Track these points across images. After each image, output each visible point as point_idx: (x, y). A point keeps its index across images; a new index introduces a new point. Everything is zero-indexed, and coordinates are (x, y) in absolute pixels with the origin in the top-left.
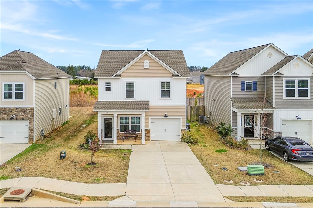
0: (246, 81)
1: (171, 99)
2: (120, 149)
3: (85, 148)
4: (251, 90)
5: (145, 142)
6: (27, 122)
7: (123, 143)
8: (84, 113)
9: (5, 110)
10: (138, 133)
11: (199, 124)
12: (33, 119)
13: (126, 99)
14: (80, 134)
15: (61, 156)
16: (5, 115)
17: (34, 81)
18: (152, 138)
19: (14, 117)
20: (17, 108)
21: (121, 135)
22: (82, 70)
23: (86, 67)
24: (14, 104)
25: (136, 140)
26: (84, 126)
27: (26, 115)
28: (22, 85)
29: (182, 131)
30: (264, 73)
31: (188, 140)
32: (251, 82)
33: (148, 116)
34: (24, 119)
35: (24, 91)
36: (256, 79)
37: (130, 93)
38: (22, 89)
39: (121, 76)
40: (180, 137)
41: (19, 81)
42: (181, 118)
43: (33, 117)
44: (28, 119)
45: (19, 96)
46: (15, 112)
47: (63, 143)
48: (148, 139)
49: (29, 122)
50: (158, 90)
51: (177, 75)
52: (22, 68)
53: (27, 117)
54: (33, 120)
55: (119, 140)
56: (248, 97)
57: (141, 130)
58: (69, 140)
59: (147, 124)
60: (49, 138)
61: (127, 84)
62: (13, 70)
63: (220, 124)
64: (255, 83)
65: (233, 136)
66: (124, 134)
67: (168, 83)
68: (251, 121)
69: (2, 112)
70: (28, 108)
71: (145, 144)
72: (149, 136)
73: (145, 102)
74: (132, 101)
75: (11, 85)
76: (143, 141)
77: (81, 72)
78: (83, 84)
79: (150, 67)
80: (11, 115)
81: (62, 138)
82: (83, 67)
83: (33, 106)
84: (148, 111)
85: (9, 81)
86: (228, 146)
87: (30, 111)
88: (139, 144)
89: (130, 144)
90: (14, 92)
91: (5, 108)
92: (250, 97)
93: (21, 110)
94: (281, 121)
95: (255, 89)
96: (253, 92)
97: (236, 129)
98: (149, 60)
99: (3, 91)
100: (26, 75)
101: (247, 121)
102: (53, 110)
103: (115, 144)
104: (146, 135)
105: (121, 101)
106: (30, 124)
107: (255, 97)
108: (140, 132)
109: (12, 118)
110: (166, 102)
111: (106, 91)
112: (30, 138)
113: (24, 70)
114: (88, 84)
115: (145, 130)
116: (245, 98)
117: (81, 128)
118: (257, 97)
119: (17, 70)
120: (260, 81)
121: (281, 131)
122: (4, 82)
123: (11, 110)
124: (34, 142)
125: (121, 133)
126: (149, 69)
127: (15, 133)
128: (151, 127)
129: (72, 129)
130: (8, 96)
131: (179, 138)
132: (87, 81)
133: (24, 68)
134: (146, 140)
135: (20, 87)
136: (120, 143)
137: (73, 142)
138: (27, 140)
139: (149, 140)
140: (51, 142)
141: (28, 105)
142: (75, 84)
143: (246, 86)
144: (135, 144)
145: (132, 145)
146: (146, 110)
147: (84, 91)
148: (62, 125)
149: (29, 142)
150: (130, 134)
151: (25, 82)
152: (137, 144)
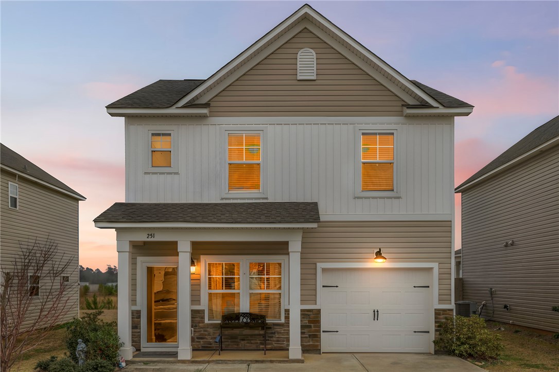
1: (399, 198)
5: (302, 356)
7: (216, 357)
10: (274, 324)
13: (229, 196)
18: (326, 342)
25: (265, 349)
29: (439, 314)
31: (466, 346)
33: (314, 261)
37: (244, 174)
40: (432, 336)
42: (435, 266)
48: (311, 344)
50: (352, 164)
55: (205, 349)
57: (287, 311)
59: (309, 290)
61: (234, 139)
67: (388, 137)
71: (302, 362)
72: (315, 336)
73: (302, 205)
74: (251, 204)
76: (295, 349)
79: (320, 77)
88: (279, 361)
89: (242, 361)
98: (320, 51)
103: (184, 362)
104: (306, 330)
105: (210, 204)
108: (283, 320)
110: (379, 207)
115: (301, 311)
125: (211, 324)
126: (318, 82)
131: (427, 342)
134: (305, 350)
136: (206, 358)
139: (317, 350)
144: (262, 361)
145: (254, 366)
146: (306, 221)
152: (271, 362)
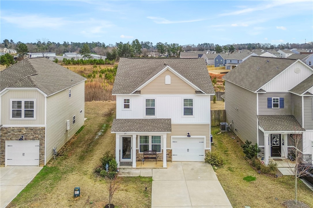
0: (273, 98)
1: (194, 117)
2: (140, 176)
3: (101, 175)
4: (278, 107)
6: (37, 143)
7: (143, 166)
8: (99, 112)
9: (13, 129)
10: (159, 154)
11: (221, 132)
12: (45, 139)
13: (146, 117)
14: (95, 148)
15: (74, 194)
16: (13, 135)
17: (46, 98)
18: (174, 158)
19: (23, 137)
20: (26, 128)
21: (140, 155)
22: (97, 47)
23: (101, 44)
24: (23, 123)
25: (156, 161)
26: (100, 134)
27: (37, 136)
28: (32, 103)
29: (206, 151)
30: (292, 90)
31: (213, 162)
32: (278, 99)
33: (170, 135)
34: (34, 140)
35: (35, 109)
36: (282, 96)
37: (150, 111)
38: (32, 107)
39: (140, 93)
40: (204, 157)
41: (29, 98)
42: (205, 137)
43: (44, 137)
44: (39, 140)
45: (29, 114)
46: (24, 132)
47: (77, 165)
48: (169, 160)
49: (40, 143)
50: (181, 108)
51: (200, 92)
52: (33, 83)
53: (38, 137)
54: (44, 141)
55: (139, 161)
56: (275, 115)
57: (162, 150)
58: (83, 159)
59: (169, 144)
60: (62, 156)
61: (147, 101)
62: (22, 87)
63: (246, 142)
64: (282, 100)
65: (259, 155)
66: (144, 154)
67: (191, 100)
68: (278, 140)
69: (10, 132)
70: (39, 127)
71: (167, 168)
72: (170, 157)
73: (167, 121)
74: (152, 119)
75: (19, 103)
76: (165, 165)
77: (96, 49)
78: (98, 64)
79: (172, 83)
80: (19, 135)
81: (76, 156)
82: (97, 44)
83: (45, 126)
84: (170, 132)
85: (18, 98)
86: (255, 170)
87: (40, 131)
88: (160, 168)
89: (150, 168)
90: (23, 109)
91: (13, 128)
92: (277, 114)
93: (31, 129)
94: (311, 142)
95: (282, 106)
96: (281, 109)
97: (263, 148)
98: (171, 76)
99: (11, 109)
100: (37, 92)
101: (274, 140)
102: (67, 121)
103: (134, 168)
104: (168, 155)
105: (140, 119)
106: (41, 145)
107: (282, 115)
108: (161, 153)
109: (21, 139)
110: (188, 120)
111: (124, 108)
112: (41, 160)
113: (35, 86)
114: (103, 64)
115: (167, 150)
116: (272, 116)
117: (97, 137)
118: (284, 114)
119: (27, 86)
120: (287, 98)
121: (311, 154)
122: (12, 99)
123: (20, 130)
124: (45, 165)
125: (141, 154)
126: (171, 85)
127: (24, 154)
128: (173, 147)
129: (88, 139)
130: (17, 114)
131: (203, 159)
132: (102, 60)
133: (35, 83)
134: (168, 161)
135: (30, 105)
136: (140, 167)
137: (88, 162)
138: (37, 163)
139: (171, 161)
140: (64, 161)
141: (39, 124)
142: (90, 63)
143: (273, 103)
144: (156, 168)
145: (153, 170)
146: (168, 131)
147: (99, 74)
148: (76, 133)
149: (39, 165)
150: (150, 154)
151: (36, 99)
152: (158, 168)
